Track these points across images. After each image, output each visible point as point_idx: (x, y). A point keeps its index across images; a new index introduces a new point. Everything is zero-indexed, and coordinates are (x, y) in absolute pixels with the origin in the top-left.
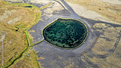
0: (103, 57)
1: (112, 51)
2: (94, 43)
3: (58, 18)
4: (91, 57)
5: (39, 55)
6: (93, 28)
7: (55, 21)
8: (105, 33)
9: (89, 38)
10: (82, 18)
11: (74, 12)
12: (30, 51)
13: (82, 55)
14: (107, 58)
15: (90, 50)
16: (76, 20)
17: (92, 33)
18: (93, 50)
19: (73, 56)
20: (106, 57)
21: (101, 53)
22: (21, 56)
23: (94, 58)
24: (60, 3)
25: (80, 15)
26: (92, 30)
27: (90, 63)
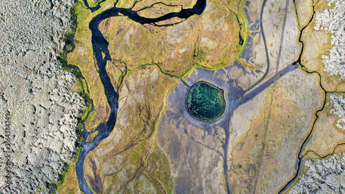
0: (186, 131)
1: (193, 139)
2: (197, 126)
3: (223, 88)
4: (184, 124)
5: (176, 89)
6: (214, 126)
7: (218, 87)
8: (211, 137)
9: (201, 123)
10: (230, 115)
11: (240, 104)
12: (178, 81)
13: (184, 117)
14: (185, 134)
15: (189, 123)
16: (226, 108)
17: (208, 125)
18: (190, 126)
19: (182, 112)
21: (188, 131)
22: (172, 76)
23: (183, 126)
24: (260, 81)
25: (235, 112)
26: (212, 125)
27: (179, 123)
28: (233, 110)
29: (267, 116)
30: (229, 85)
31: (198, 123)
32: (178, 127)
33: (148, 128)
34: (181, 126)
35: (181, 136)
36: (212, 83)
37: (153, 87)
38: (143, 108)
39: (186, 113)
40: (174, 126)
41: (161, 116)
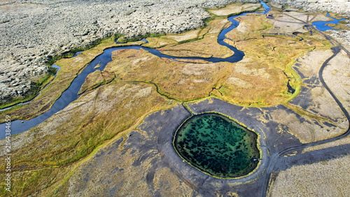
2: (180, 176)
3: (256, 131)
4: (153, 162)
5: (168, 111)
7: (246, 128)
9: (193, 172)
10: (270, 177)
11: (295, 163)
12: (176, 104)
13: (159, 151)
14: (146, 184)
15: (166, 164)
17: (210, 181)
18: (165, 169)
20: (148, 183)
21: (157, 179)
22: (170, 98)
23: (150, 166)
24: (329, 140)
26: (218, 185)
27: (144, 158)
28: (277, 170)
30: (268, 129)
31: (187, 171)
32: (137, 163)
34: (147, 164)
35: (134, 185)
36: (235, 120)
40: (129, 159)
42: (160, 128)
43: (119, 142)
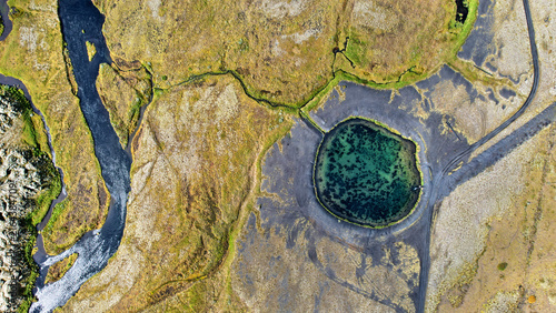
0: (313, 256)
1: (332, 276)
2: (342, 242)
3: (414, 139)
4: (307, 235)
5: (287, 141)
6: (391, 242)
7: (400, 136)
9: (354, 232)
12: (291, 119)
13: (307, 218)
14: (312, 264)
15: (323, 233)
16: (421, 193)
17: (373, 238)
18: (324, 240)
19: (301, 202)
20: (314, 262)
21: (320, 254)
22: (275, 106)
23: (306, 241)
24: (513, 119)
25: (445, 202)
26: (383, 238)
27: (294, 234)
28: (440, 197)
29: (531, 213)
30: (429, 131)
31: (347, 234)
32: (290, 244)
33: (209, 246)
34: (301, 240)
35: (301, 269)
36: (385, 125)
37: (223, 136)
38: (197, 193)
39: (313, 207)
40: (281, 243)
41: (244, 213)
42: (291, 181)
43: (252, 222)
